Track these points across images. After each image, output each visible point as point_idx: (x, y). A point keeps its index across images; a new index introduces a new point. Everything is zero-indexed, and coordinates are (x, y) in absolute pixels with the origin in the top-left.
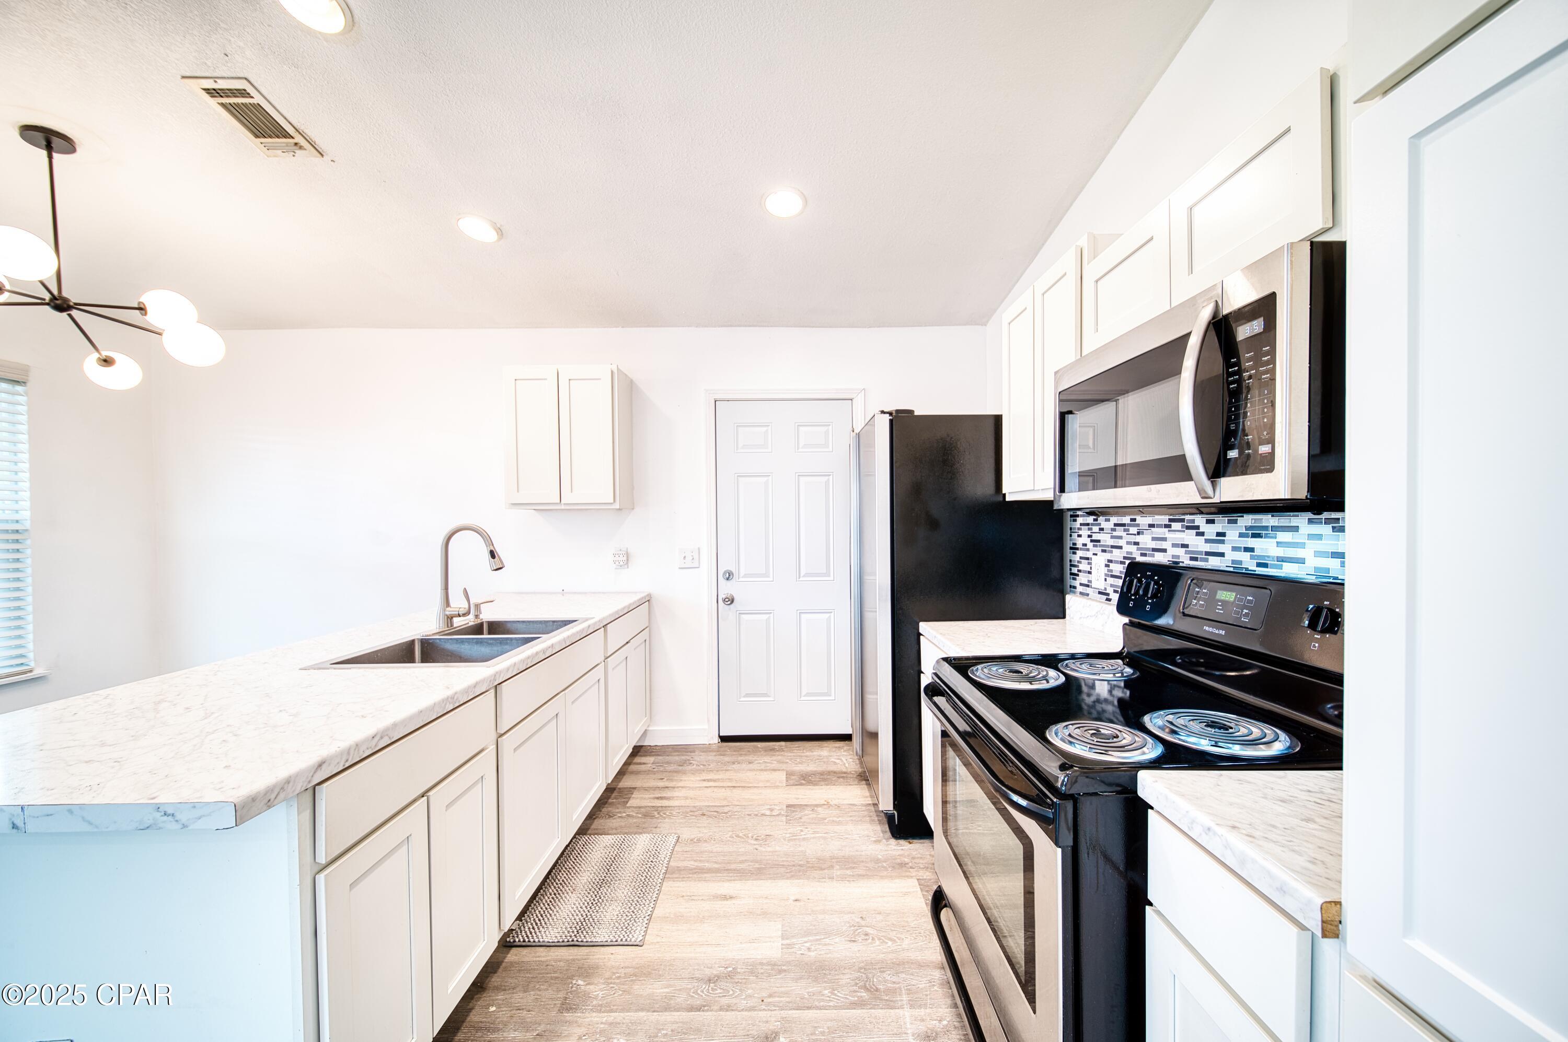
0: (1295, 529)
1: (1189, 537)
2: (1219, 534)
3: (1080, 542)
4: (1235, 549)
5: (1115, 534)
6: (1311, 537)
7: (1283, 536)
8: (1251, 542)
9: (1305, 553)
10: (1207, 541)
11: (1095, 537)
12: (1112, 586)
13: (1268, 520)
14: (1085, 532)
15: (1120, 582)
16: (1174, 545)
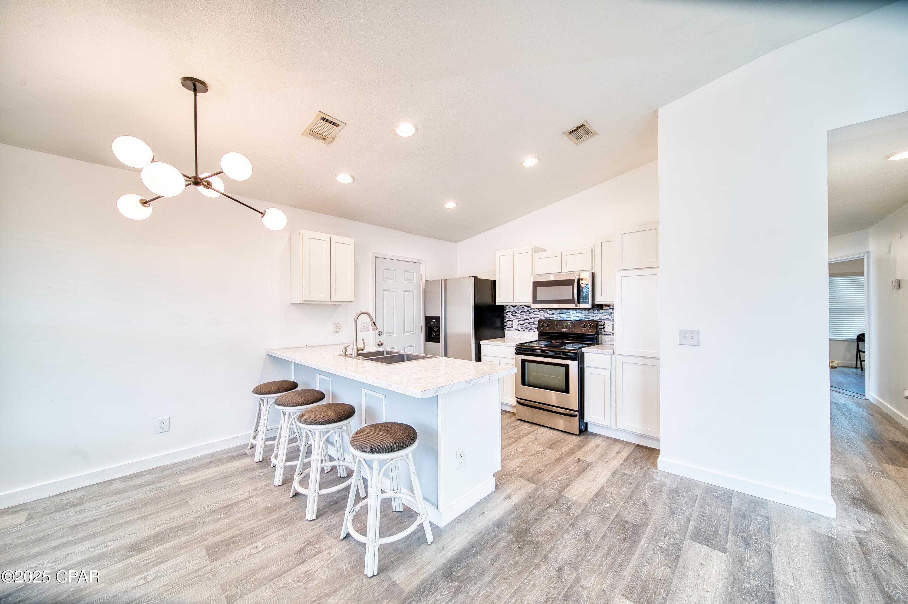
0: (569, 312)
1: (545, 314)
2: (553, 313)
3: (507, 316)
4: (556, 316)
5: (521, 314)
6: (572, 313)
7: (567, 313)
8: (560, 315)
9: (572, 316)
10: (550, 315)
11: (513, 315)
12: (534, 327)
13: (564, 311)
14: (509, 314)
15: (537, 326)
16: (541, 316)
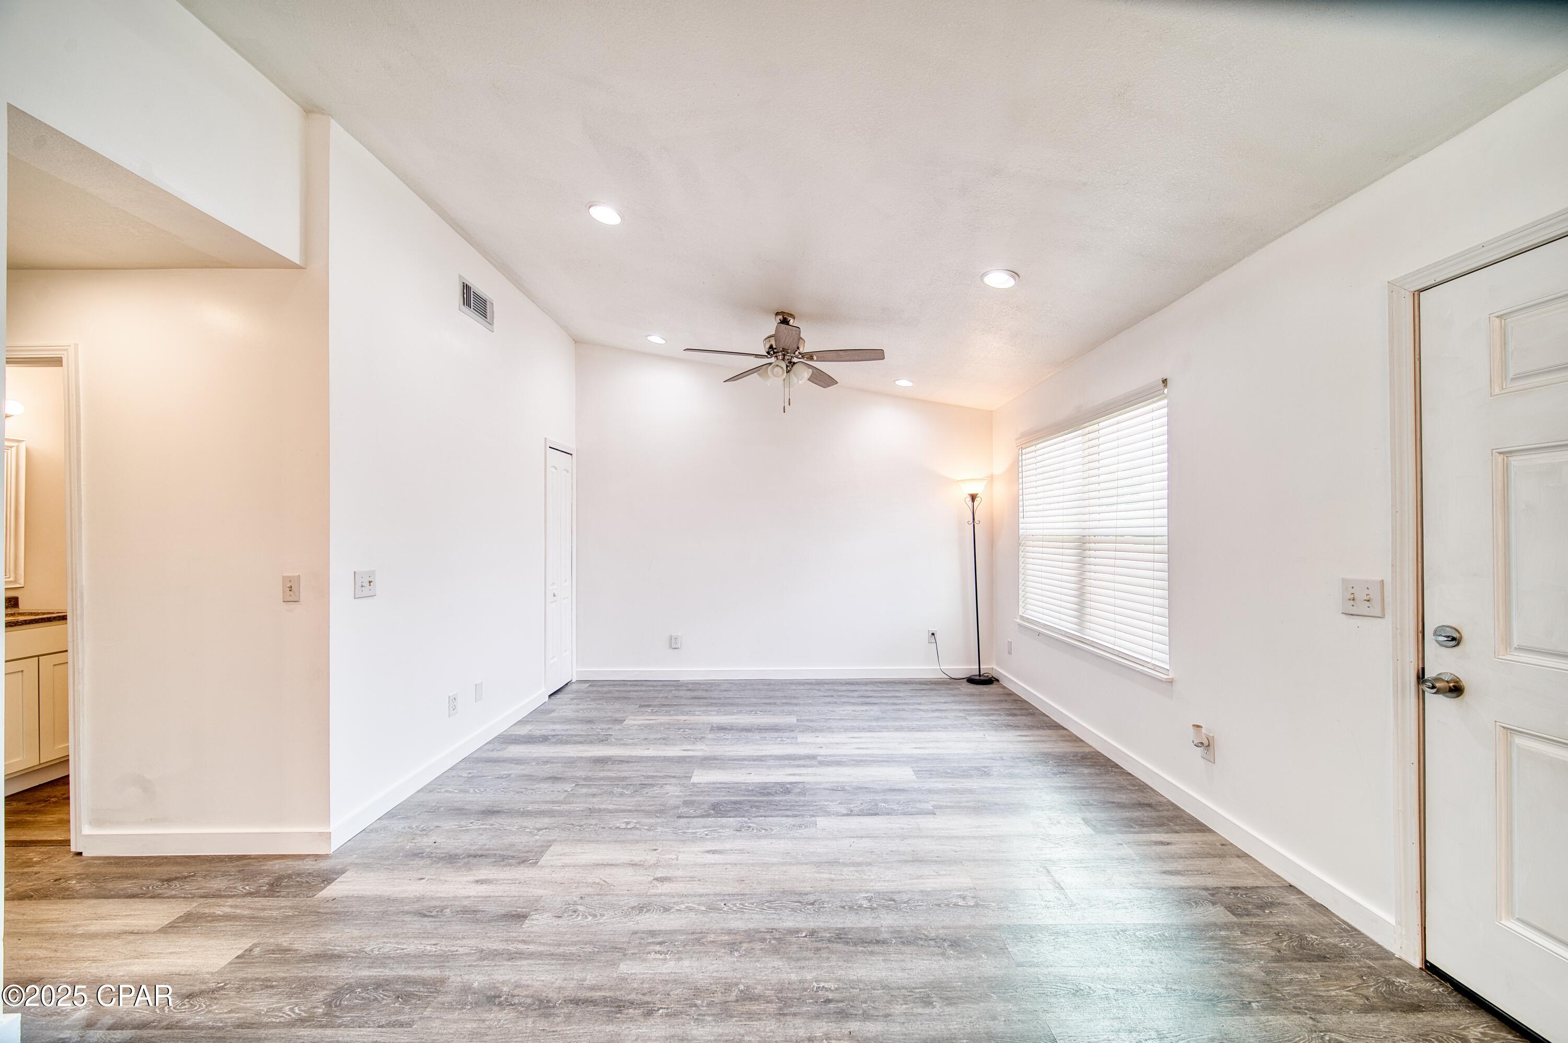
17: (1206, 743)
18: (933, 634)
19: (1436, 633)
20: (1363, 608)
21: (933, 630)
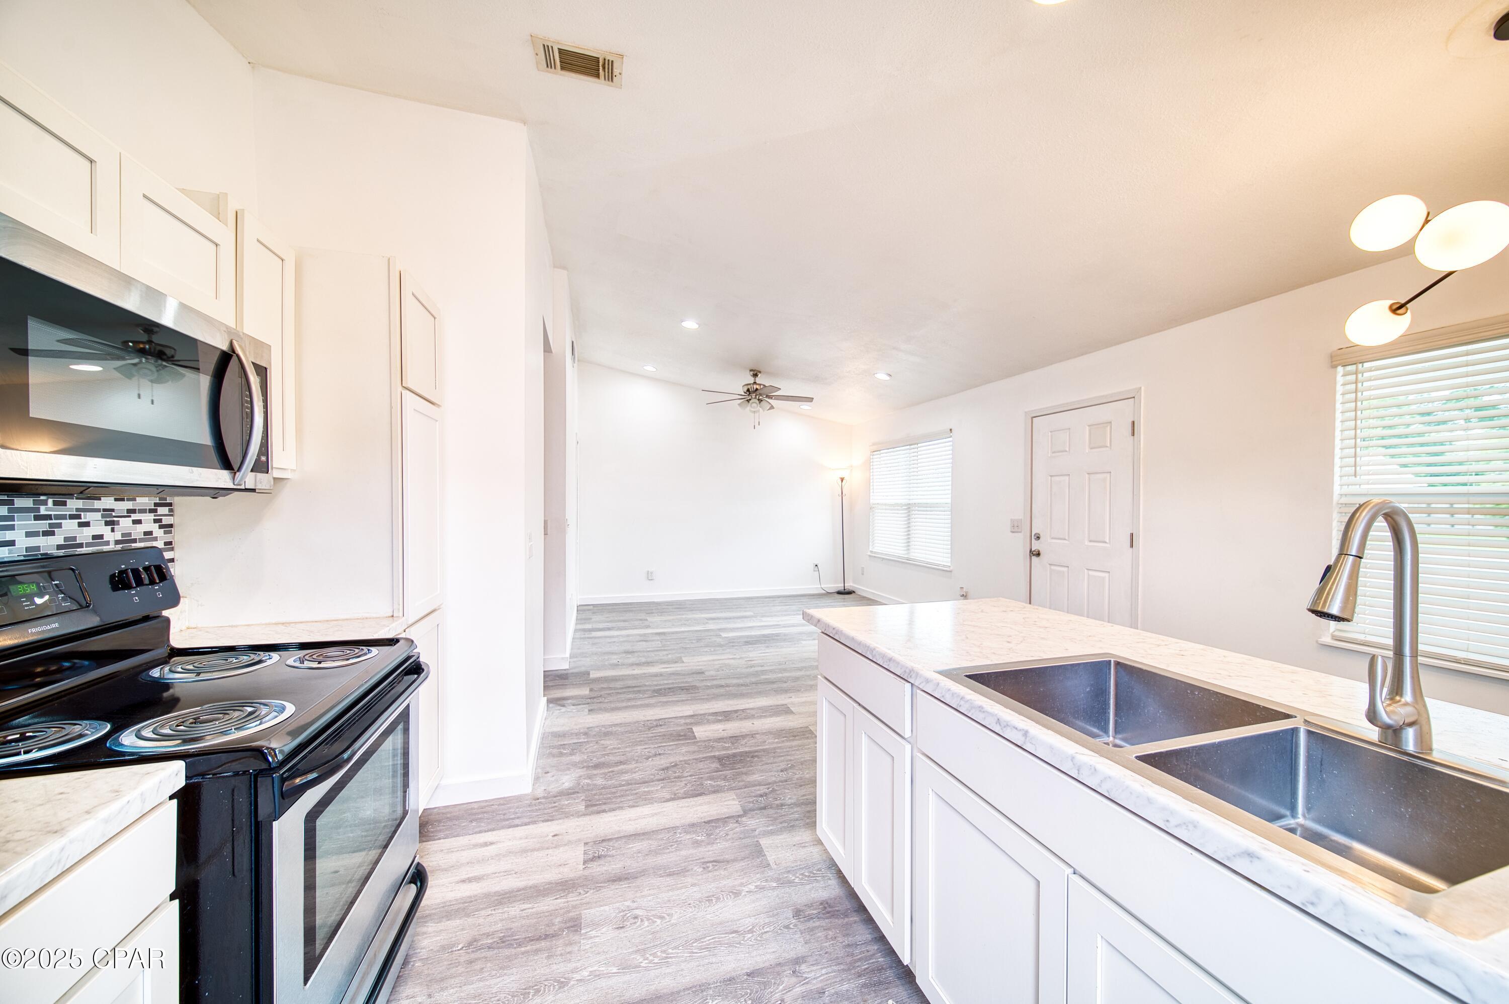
17: (965, 595)
18: (816, 565)
19: (1034, 536)
20: (1016, 529)
21: (816, 563)
